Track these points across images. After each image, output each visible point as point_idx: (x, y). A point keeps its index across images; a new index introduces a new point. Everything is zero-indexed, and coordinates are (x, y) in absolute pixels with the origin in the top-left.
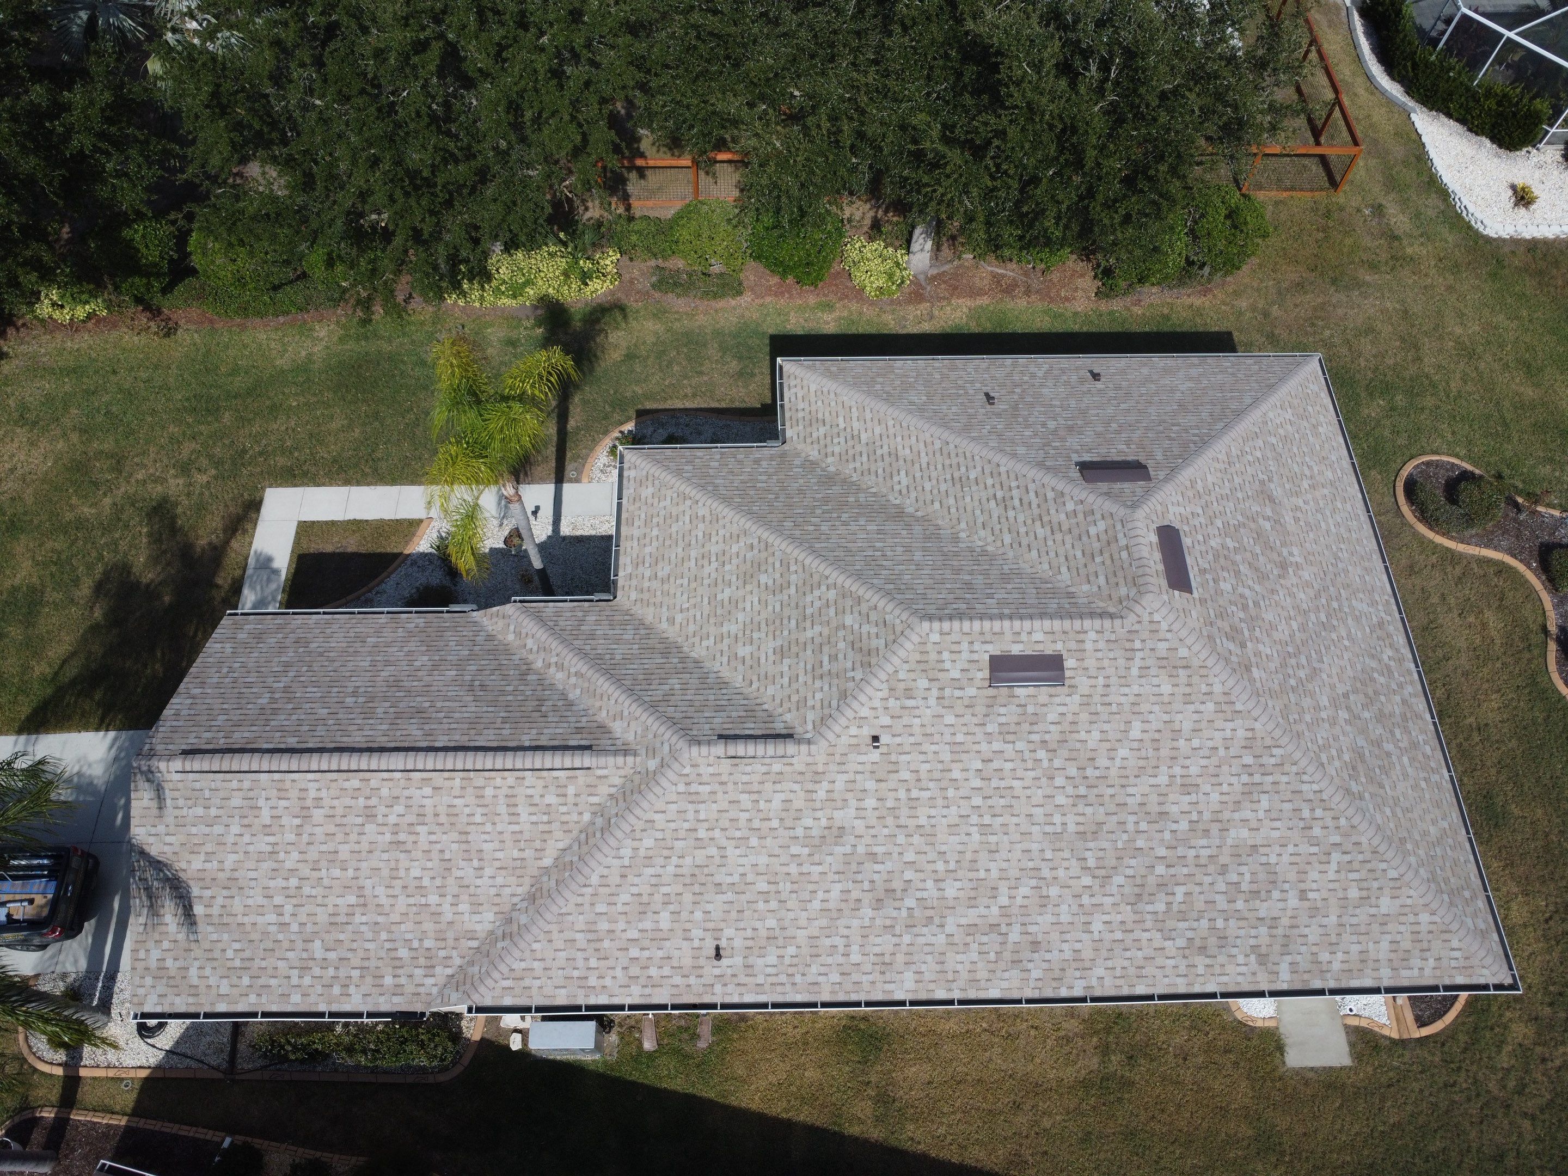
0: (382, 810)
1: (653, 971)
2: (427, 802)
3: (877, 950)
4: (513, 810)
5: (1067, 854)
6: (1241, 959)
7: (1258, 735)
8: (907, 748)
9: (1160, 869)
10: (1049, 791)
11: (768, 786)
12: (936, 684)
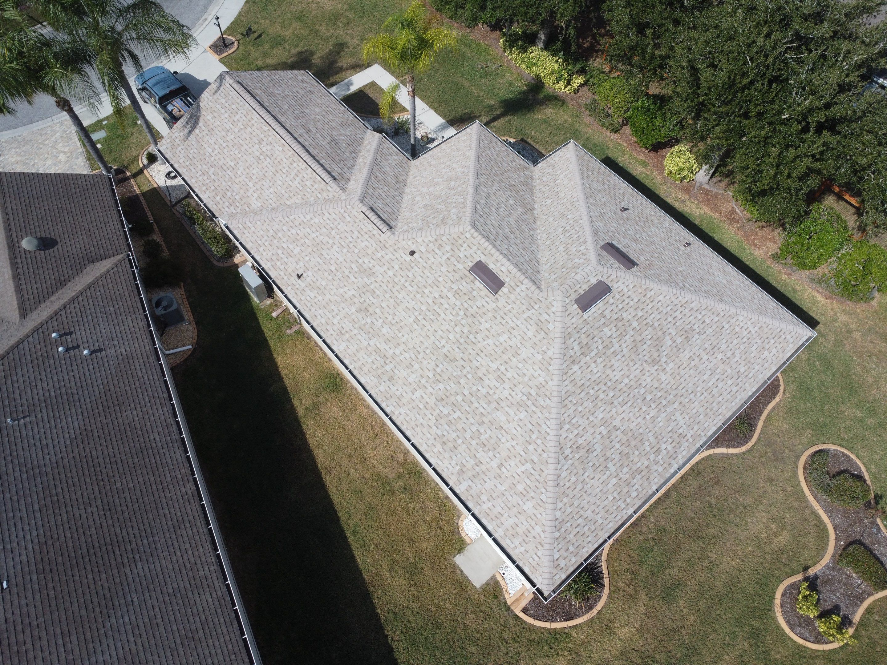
0: (264, 144)
1: (279, 263)
2: (277, 152)
4: (295, 177)
5: (434, 358)
6: (453, 463)
8: (420, 266)
10: (451, 329)
11: (367, 236)
12: (452, 253)
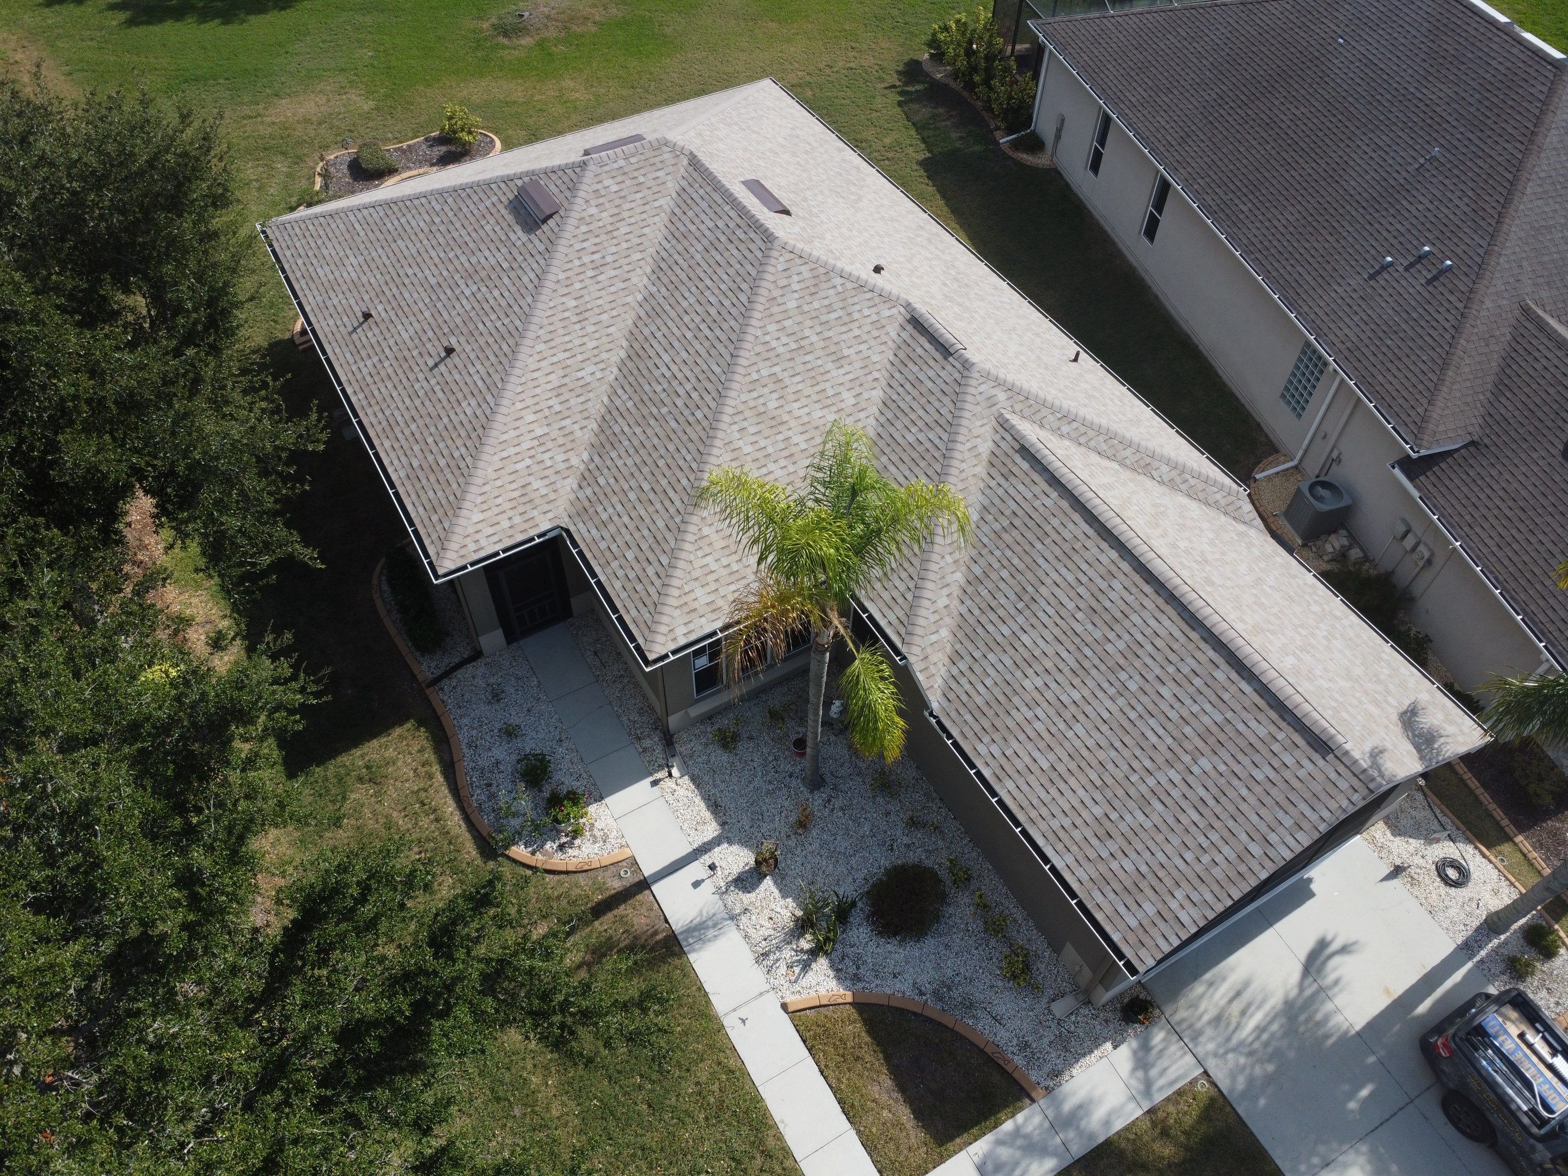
1: (1116, 392)
3: (992, 290)
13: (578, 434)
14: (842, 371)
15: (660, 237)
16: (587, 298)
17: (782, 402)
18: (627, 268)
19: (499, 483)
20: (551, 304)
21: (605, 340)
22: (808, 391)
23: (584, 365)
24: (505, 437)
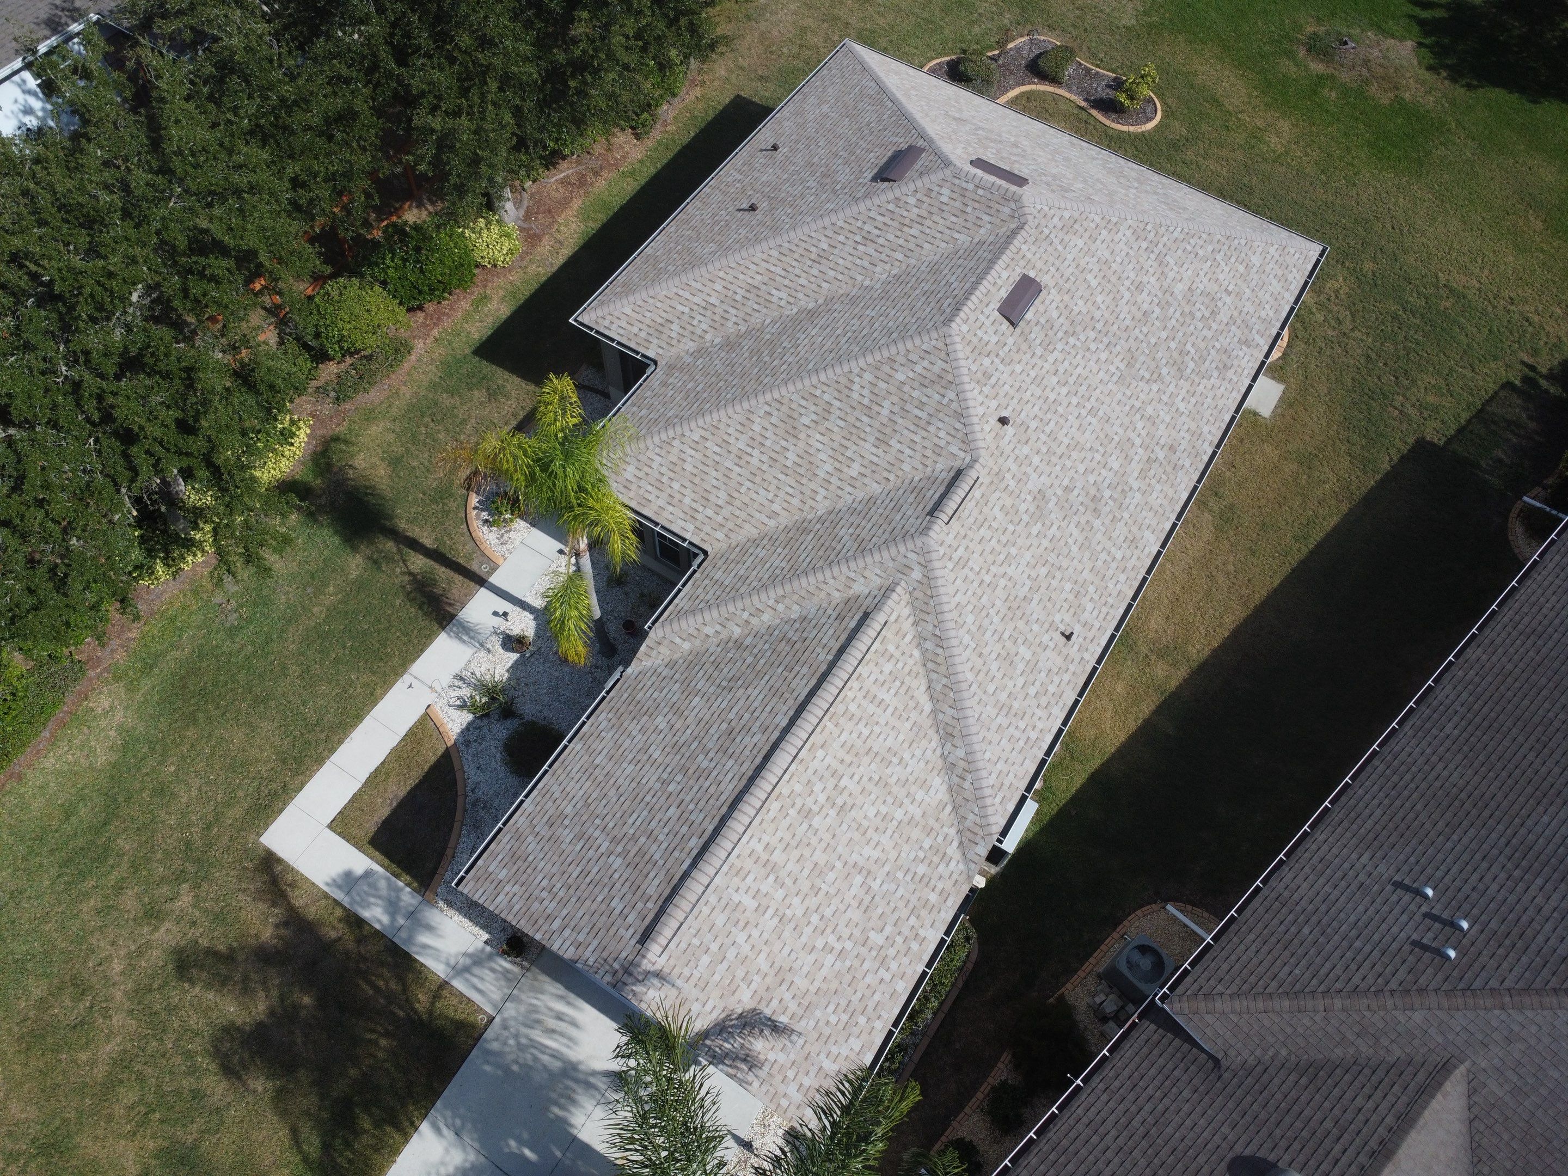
1: (1052, 689)
3: (1122, 538)
5: (1134, 383)
7: (1135, 226)
8: (1019, 407)
9: (1173, 345)
10: (1095, 357)
12: (992, 355)
13: (730, 324)
14: (874, 450)
15: (929, 259)
16: (836, 251)
17: (813, 425)
18: (883, 257)
19: (659, 305)
20: (813, 234)
21: (814, 287)
22: (837, 438)
23: (783, 289)
24: (693, 284)
